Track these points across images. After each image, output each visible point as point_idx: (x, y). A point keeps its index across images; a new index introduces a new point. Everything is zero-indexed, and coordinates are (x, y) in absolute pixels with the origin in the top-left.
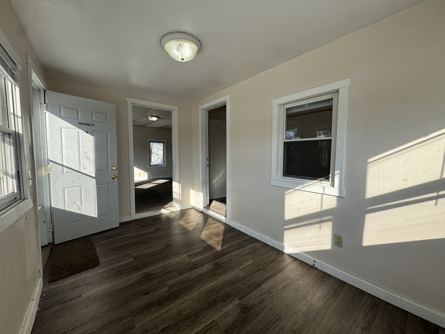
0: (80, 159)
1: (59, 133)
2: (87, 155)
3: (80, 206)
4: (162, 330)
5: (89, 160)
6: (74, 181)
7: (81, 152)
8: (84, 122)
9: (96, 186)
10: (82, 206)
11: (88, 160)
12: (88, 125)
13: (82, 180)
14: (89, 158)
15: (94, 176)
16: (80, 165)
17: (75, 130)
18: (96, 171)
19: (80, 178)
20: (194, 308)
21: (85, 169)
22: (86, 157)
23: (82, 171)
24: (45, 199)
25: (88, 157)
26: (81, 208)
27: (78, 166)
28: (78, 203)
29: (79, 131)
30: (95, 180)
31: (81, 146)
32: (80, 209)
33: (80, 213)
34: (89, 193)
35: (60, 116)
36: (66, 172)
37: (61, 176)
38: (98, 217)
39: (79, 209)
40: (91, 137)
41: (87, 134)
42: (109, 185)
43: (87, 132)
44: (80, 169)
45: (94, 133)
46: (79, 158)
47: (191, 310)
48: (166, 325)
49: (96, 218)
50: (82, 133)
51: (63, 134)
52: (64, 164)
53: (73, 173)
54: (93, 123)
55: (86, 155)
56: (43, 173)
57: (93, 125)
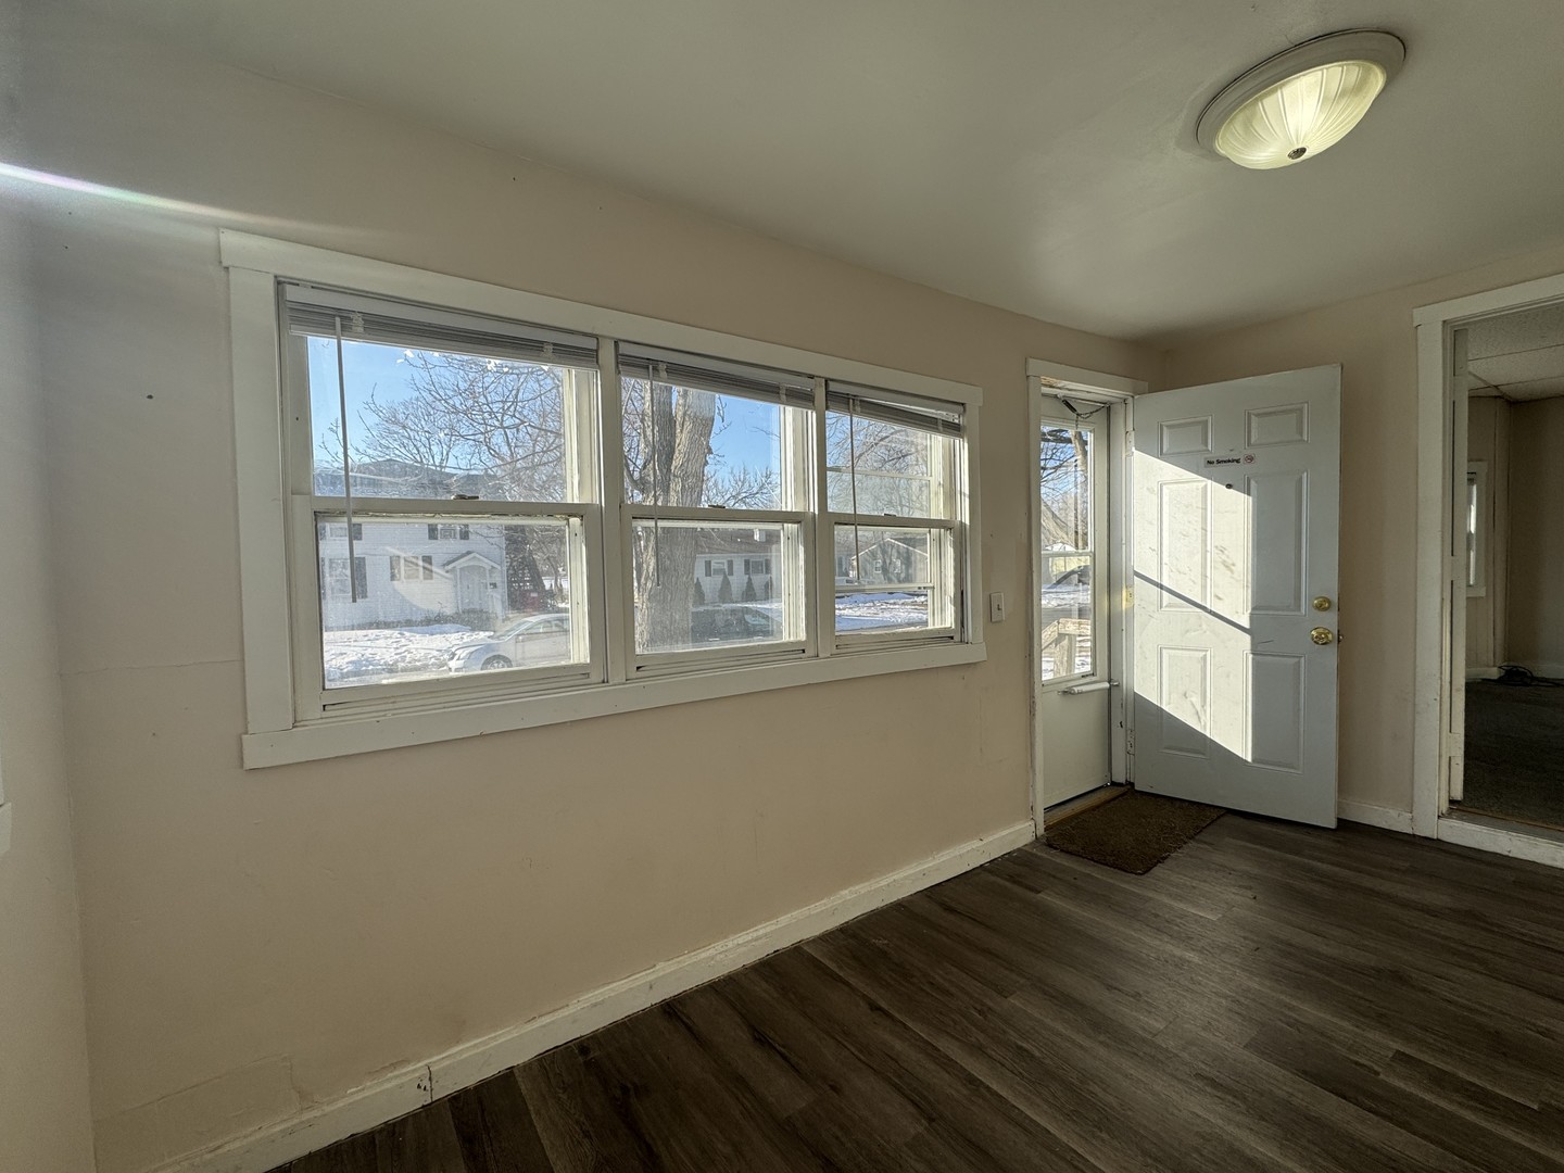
0: (1205, 569)
1: (1155, 499)
2: (1228, 557)
3: (1199, 708)
4: (1020, 1048)
5: (1232, 571)
6: (1187, 631)
7: (1209, 548)
8: (1224, 454)
9: (1251, 656)
10: (1205, 711)
11: (1229, 572)
12: (1233, 461)
13: (1208, 633)
14: (1233, 565)
15: (1246, 625)
16: (1204, 587)
17: (1195, 484)
18: (1253, 609)
19: (1204, 627)
20: (1130, 1113)
21: (1219, 599)
22: (1224, 563)
23: (1208, 606)
24: (1124, 668)
25: (1231, 562)
26: (1203, 718)
27: (1198, 588)
28: (1194, 699)
29: (1206, 486)
30: (1247, 638)
31: (1209, 529)
32: (1199, 718)
33: (1198, 728)
34: (1228, 676)
35: (1161, 455)
36: (1169, 606)
37: (1156, 615)
38: (1253, 760)
39: (1196, 717)
40: (1242, 496)
41: (1231, 490)
42: (1299, 662)
43: (1229, 486)
44: (1204, 598)
45: (1253, 483)
46: (1204, 566)
47: (1115, 1104)
48: (1037, 1054)
49: (1246, 761)
50: (1216, 489)
51: (1165, 499)
52: (1165, 584)
53: (1184, 610)
54: (1249, 452)
55: (1224, 557)
56: (1124, 602)
57: (1250, 459)
